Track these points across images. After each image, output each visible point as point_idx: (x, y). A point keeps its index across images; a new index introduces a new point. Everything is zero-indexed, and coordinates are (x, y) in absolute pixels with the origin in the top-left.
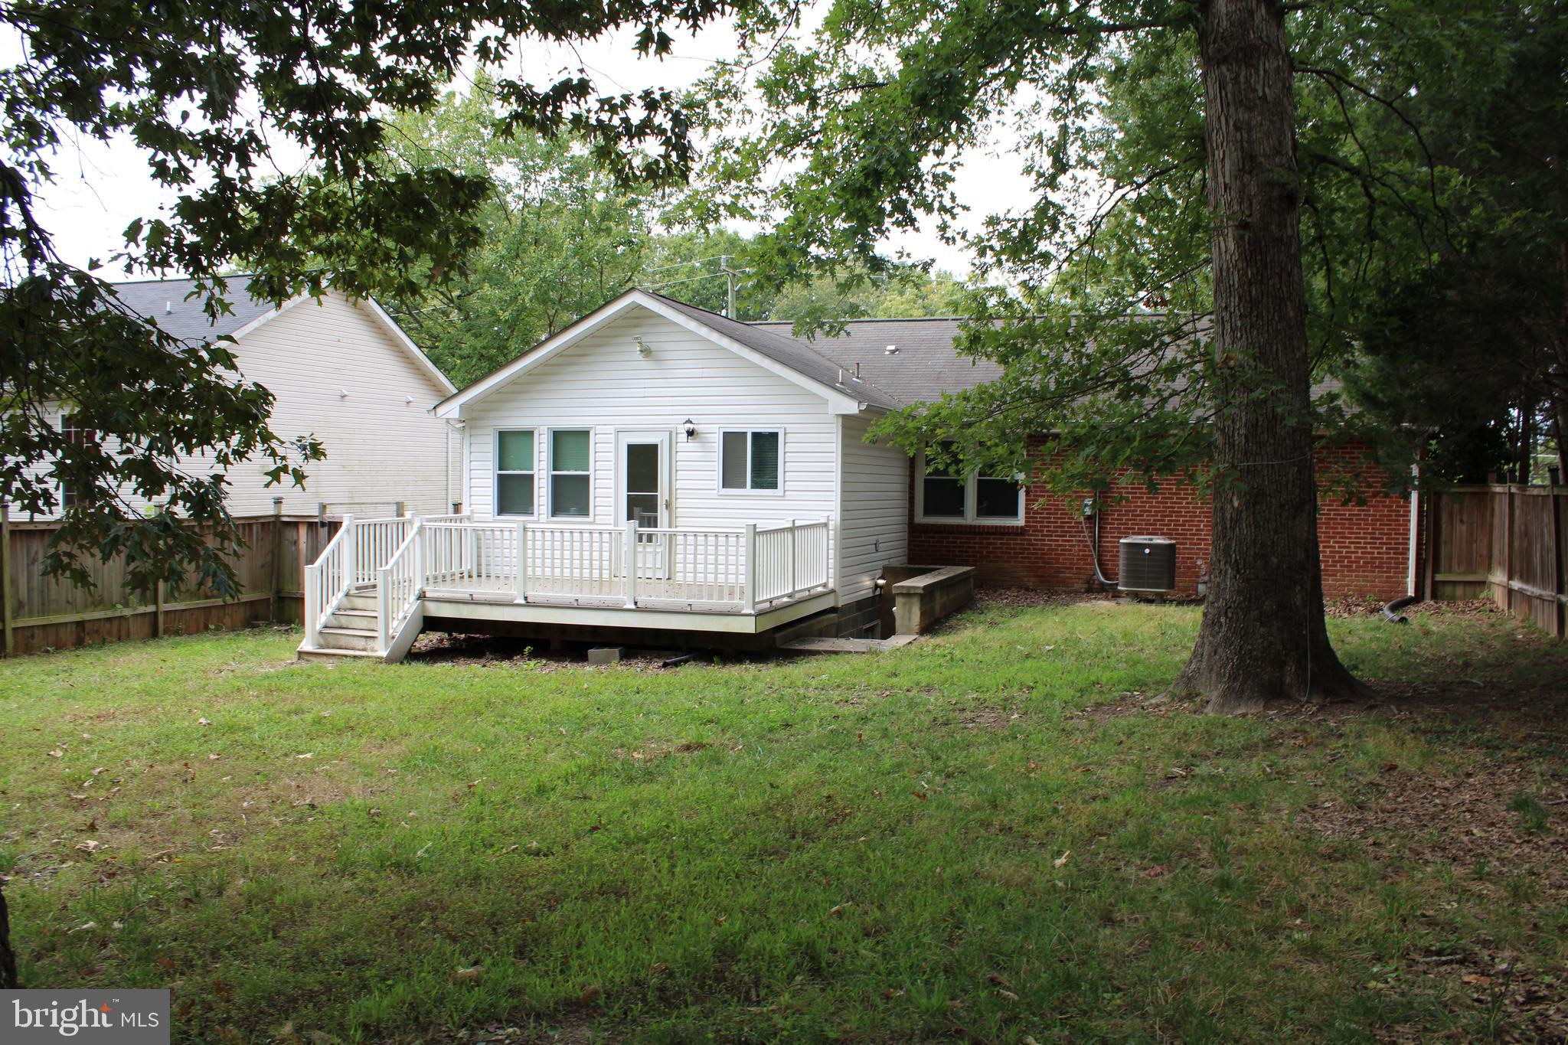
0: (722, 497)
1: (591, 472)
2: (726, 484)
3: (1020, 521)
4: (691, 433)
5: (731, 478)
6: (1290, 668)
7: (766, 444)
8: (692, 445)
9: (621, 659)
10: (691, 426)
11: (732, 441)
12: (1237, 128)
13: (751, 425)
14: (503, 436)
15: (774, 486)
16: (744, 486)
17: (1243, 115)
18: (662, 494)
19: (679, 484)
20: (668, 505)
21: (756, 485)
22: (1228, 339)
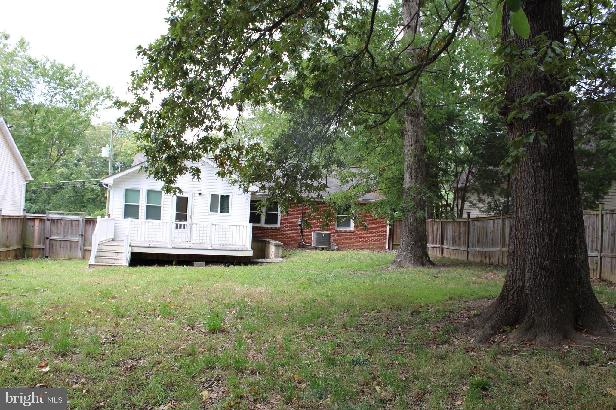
0: (210, 215)
1: (162, 205)
2: (211, 211)
3: (278, 226)
4: (200, 194)
5: (213, 209)
6: (425, 259)
7: (225, 199)
8: (200, 198)
9: (206, 265)
10: (200, 192)
11: (214, 197)
12: (415, 132)
13: (221, 192)
14: (127, 191)
15: (228, 212)
16: (217, 212)
17: (417, 129)
18: (189, 213)
19: (194, 210)
20: (191, 217)
21: (221, 212)
22: (411, 181)
